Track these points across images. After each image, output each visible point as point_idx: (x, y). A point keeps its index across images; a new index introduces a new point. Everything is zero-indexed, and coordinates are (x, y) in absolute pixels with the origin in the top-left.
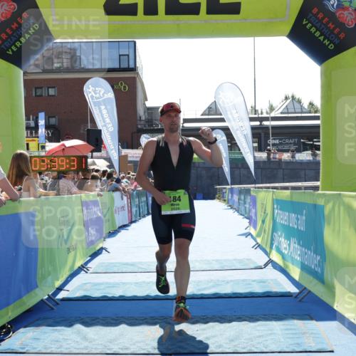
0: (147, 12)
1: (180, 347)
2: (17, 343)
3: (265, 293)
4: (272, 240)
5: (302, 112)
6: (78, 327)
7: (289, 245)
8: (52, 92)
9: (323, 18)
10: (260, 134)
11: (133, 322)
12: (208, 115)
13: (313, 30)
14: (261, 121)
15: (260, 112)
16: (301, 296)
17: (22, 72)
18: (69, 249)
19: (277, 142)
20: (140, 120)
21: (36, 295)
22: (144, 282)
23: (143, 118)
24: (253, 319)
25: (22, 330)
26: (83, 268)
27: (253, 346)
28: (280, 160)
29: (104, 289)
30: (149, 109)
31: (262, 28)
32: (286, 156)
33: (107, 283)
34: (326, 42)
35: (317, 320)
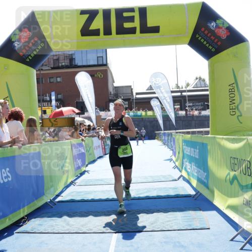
0: (105, 34)
1: (122, 228)
2: (30, 227)
3: (175, 195)
4: (183, 163)
5: (205, 87)
6: (65, 218)
7: (191, 167)
8: (59, 79)
9: (208, 34)
10: (181, 100)
11: (97, 214)
12: (151, 90)
13: (202, 40)
14: (181, 93)
15: (181, 87)
16: (196, 196)
17: (35, 71)
18: (63, 172)
19: (191, 104)
20: (111, 94)
21: (43, 199)
22: (107, 190)
23: (112, 93)
24: (166, 211)
25: (33, 220)
26: (72, 183)
27: (164, 227)
28: (193, 115)
29: (83, 195)
30: (116, 87)
31: (173, 40)
32: (196, 113)
33: (85, 192)
34: (210, 47)
35: (203, 211)
